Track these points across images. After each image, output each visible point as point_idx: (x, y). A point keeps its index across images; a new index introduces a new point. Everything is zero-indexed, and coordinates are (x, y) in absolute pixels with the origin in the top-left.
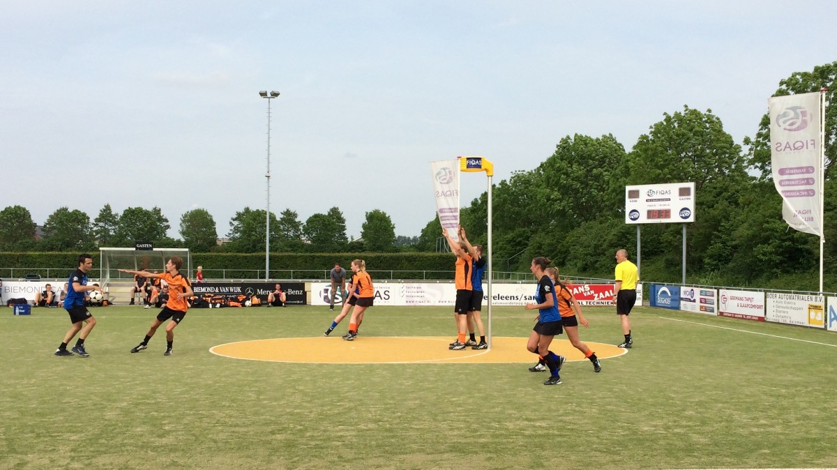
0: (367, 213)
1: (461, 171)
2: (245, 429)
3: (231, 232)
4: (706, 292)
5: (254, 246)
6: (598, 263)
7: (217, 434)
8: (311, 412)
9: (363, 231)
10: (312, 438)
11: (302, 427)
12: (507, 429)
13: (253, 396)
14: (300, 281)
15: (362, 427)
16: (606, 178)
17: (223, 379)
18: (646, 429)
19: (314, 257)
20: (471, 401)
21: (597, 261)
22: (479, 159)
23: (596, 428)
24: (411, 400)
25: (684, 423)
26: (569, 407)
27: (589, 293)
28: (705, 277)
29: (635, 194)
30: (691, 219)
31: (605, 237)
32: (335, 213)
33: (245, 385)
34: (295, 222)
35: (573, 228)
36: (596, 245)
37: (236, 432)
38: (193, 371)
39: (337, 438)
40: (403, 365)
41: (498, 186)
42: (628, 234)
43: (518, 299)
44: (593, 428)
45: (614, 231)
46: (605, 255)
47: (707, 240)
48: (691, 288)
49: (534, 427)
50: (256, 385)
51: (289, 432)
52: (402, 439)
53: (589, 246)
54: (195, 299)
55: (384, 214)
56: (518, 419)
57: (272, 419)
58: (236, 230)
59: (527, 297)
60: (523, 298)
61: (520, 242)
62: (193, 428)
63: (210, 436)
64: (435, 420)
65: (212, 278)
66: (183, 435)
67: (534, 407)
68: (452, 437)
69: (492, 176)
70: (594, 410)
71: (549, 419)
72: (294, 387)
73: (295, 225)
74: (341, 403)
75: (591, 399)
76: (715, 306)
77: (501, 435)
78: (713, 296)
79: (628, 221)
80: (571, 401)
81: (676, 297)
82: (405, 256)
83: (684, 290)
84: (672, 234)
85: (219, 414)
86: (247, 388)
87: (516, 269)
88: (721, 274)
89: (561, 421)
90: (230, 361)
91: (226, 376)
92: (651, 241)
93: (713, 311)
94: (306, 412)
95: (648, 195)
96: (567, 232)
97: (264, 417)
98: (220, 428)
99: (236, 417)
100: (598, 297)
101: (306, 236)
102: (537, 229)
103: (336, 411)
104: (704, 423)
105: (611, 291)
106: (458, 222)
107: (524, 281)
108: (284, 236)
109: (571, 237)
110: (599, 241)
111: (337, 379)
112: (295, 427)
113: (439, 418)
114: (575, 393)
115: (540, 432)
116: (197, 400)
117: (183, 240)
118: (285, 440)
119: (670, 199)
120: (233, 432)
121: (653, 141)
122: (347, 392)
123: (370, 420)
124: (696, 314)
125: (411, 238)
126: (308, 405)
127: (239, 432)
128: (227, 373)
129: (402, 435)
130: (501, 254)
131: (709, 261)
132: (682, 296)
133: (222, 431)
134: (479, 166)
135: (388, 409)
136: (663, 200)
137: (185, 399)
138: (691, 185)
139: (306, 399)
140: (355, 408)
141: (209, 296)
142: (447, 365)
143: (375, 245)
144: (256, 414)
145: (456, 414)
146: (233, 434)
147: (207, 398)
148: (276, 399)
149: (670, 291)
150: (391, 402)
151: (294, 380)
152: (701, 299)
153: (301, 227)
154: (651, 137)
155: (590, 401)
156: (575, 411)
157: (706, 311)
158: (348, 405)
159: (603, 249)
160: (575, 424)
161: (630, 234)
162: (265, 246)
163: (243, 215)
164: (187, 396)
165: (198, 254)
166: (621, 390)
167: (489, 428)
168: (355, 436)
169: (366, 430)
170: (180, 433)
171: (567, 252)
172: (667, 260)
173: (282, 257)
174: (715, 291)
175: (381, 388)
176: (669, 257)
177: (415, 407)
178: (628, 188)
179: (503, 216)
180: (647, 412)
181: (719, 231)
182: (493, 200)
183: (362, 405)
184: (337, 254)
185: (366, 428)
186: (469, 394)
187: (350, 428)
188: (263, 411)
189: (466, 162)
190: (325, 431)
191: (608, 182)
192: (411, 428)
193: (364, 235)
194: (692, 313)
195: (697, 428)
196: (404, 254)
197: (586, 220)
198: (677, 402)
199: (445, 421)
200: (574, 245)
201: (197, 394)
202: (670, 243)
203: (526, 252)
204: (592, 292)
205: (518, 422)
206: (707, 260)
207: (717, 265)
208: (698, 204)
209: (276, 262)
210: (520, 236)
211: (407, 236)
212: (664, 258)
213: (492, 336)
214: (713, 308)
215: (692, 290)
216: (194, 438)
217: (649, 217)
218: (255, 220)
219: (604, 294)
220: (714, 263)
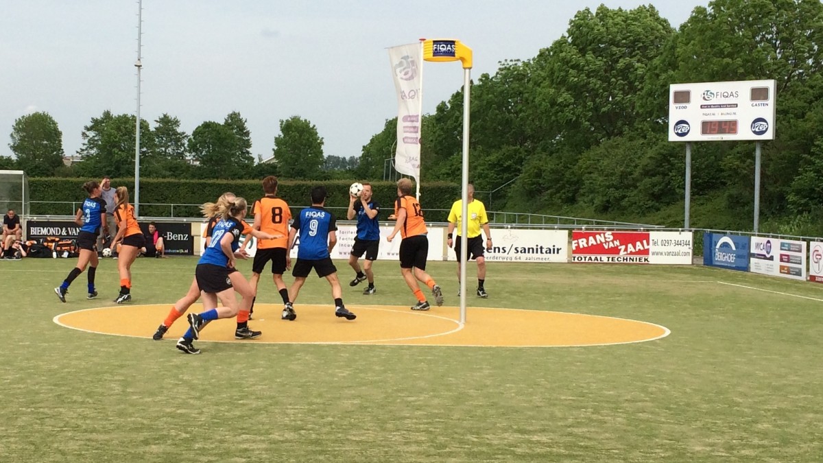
0: (282, 122)
1: (424, 60)
2: (107, 437)
3: (84, 147)
4: (789, 244)
5: (118, 169)
6: (627, 199)
7: (67, 441)
8: (201, 413)
9: (276, 148)
10: (203, 451)
11: (188, 436)
12: (489, 445)
13: (117, 388)
14: (185, 220)
15: (276, 436)
16: (640, 72)
17: (73, 362)
18: (698, 448)
19: (204, 186)
20: (436, 401)
21: (624, 197)
22: (452, 43)
23: (622, 447)
24: (349, 399)
25: (756, 441)
26: (582, 414)
27: (611, 245)
28: (788, 223)
29: (683, 97)
30: (769, 136)
31: (637, 161)
32: (235, 122)
33: (106, 372)
34: (176, 133)
35: (588, 147)
36: (622, 172)
37: (93, 441)
38: (30, 350)
39: (240, 451)
40: (336, 345)
41: (476, 82)
42: (671, 156)
43: (505, 251)
44: (620, 446)
45: (651, 152)
46: (636, 187)
47: (793, 166)
48: (767, 239)
49: (530, 442)
50: (120, 371)
51: (169, 442)
52: (335, 457)
53: (612, 174)
54: (32, 244)
55: (307, 124)
56: (505, 430)
57: (145, 422)
58: (92, 143)
59: (519, 250)
60: (513, 250)
61: (509, 167)
62: (32, 432)
63: (56, 445)
64: (384, 430)
65: (56, 213)
66: (16, 443)
67: (530, 413)
68: (408, 455)
69: (470, 68)
70: (619, 419)
71: (554, 432)
72: (176, 376)
73: (177, 138)
74: (245, 402)
75: (614, 403)
76: (803, 267)
77: (482, 453)
78: (800, 251)
79: (673, 137)
80: (582, 404)
81: (744, 252)
82: (338, 186)
83: (757, 242)
84: (740, 157)
85: (67, 413)
86: (107, 376)
87: (503, 208)
88: (813, 218)
89: (570, 434)
90: (82, 336)
91: (78, 358)
92: (707, 167)
93: (799, 274)
94: (194, 413)
95: (704, 98)
96: (580, 153)
97: (133, 419)
98: (70, 434)
99: (92, 418)
100: (626, 250)
101: (194, 154)
102: (534, 149)
103: (238, 413)
104: (785, 442)
105: (645, 242)
106: (419, 135)
107: (514, 225)
108: (159, 153)
109: (586, 159)
110: (628, 166)
111: (238, 366)
112: (178, 435)
113: (389, 426)
114: (592, 393)
115: (539, 450)
116: (37, 393)
117: (14, 157)
118: (164, 453)
119: (736, 105)
120: (87, 440)
121: (714, 17)
122: (254, 385)
123: (286, 427)
124: (774, 278)
125: (348, 158)
126: (197, 403)
127: (97, 441)
128: (80, 353)
129: (335, 451)
130: (480, 184)
131: (794, 199)
132: (753, 250)
133: (72, 438)
134: (451, 54)
135: (314, 411)
136: (726, 106)
137: (19, 391)
138: (770, 84)
139: (193, 393)
140: (265, 409)
141: (53, 241)
142: (401, 348)
143: (293, 169)
144: (121, 414)
145: (414, 421)
146: (88, 443)
147: (52, 390)
148: (152, 394)
149: (734, 243)
150: (318, 400)
151: (177, 367)
152: (781, 255)
153: (186, 142)
154: (710, 10)
155: (613, 406)
156: (591, 420)
157: (789, 273)
158: (254, 404)
159: (633, 179)
160: (590, 439)
161: (675, 157)
162: (134, 169)
163: (102, 122)
164: (22, 386)
165: (37, 178)
166: (661, 390)
167: (462, 442)
168: (266, 450)
169: (282, 442)
170: (12, 440)
171: (579, 183)
172: (730, 196)
173: (157, 186)
174: (804, 244)
175: (304, 380)
176: (734, 192)
177: (353, 409)
178: (674, 88)
179: (484, 128)
180: (699, 424)
181: (812, 154)
182: (471, 102)
183: (277, 403)
184: (239, 182)
185: (281, 439)
186: (433, 391)
187: (258, 438)
188: (131, 410)
189: (431, 48)
190: (222, 442)
191: (642, 77)
192: (348, 440)
193: (277, 154)
194: (765, 277)
195: (776, 449)
196: (336, 182)
197: (609, 135)
198: (746, 410)
199: (398, 430)
200: (590, 173)
201: (37, 384)
202: (735, 171)
203: (518, 182)
204: (617, 243)
205: (506, 435)
206: (791, 198)
207: (806, 204)
208: (780, 113)
209: (148, 192)
210: (510, 157)
211: (341, 156)
212: (726, 194)
213: (467, 305)
214: (800, 270)
215: (769, 242)
216: (33, 447)
217: (704, 132)
218: (118, 129)
219: (635, 248)
220: (803, 201)
